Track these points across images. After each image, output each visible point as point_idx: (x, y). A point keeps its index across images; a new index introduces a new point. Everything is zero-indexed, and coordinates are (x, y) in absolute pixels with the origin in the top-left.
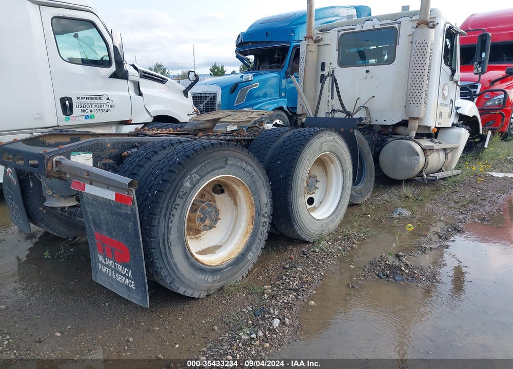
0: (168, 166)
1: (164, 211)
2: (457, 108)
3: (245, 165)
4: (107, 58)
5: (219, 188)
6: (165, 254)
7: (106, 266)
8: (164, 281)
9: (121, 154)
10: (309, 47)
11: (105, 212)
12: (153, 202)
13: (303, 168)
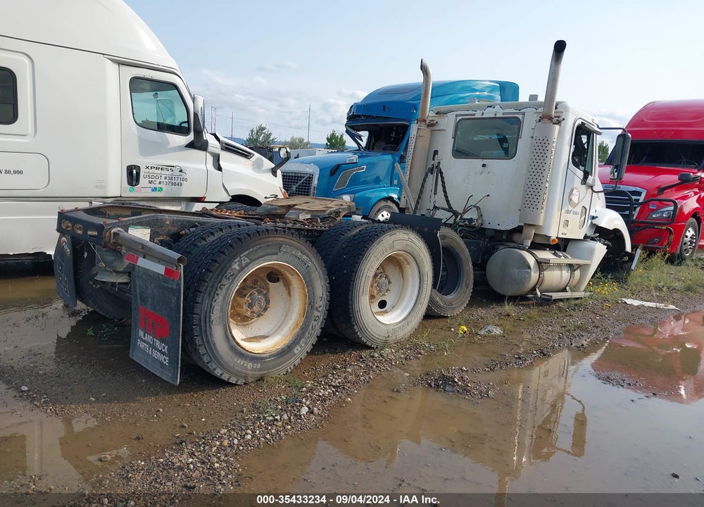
0: (219, 247)
1: (209, 289)
2: (593, 218)
3: (300, 254)
4: (186, 125)
5: (274, 275)
6: (206, 332)
7: (145, 341)
8: (202, 359)
9: (179, 233)
10: (420, 131)
11: (153, 286)
12: (200, 280)
13: (369, 264)
